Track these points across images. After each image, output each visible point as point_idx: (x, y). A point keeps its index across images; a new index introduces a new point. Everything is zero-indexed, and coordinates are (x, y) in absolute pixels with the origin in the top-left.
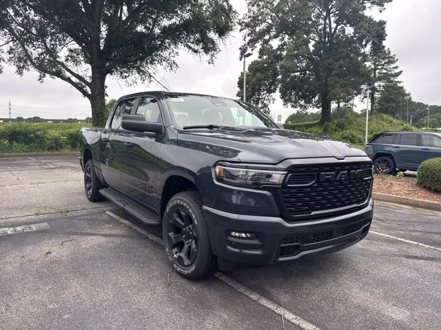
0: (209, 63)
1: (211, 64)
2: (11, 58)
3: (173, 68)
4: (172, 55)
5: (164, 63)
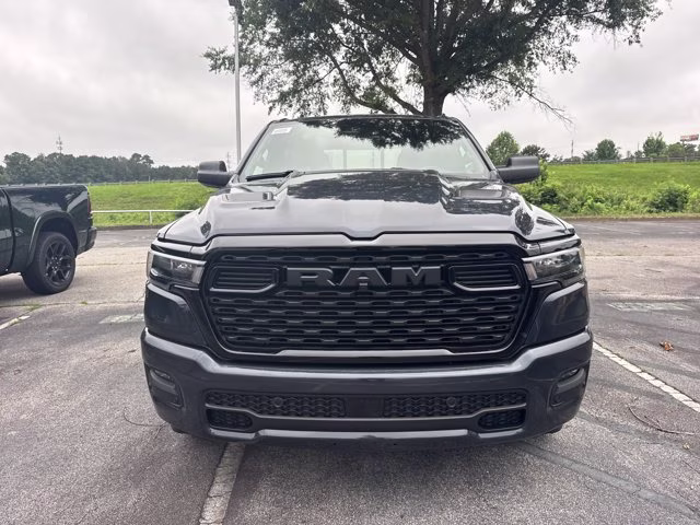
0: (630, 42)
1: (634, 44)
2: (335, 92)
3: (568, 66)
4: (566, 41)
5: (549, 59)
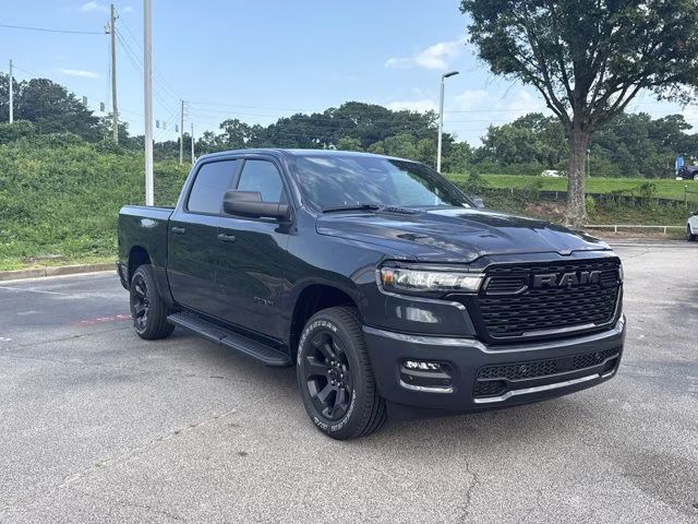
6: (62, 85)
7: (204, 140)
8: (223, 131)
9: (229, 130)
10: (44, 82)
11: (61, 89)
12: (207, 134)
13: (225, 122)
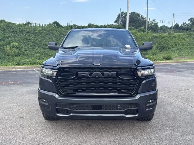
6: (139, 13)
7: (182, 25)
8: (189, 22)
9: (191, 21)
10: (134, 13)
11: (139, 14)
12: (184, 23)
13: (190, 19)
